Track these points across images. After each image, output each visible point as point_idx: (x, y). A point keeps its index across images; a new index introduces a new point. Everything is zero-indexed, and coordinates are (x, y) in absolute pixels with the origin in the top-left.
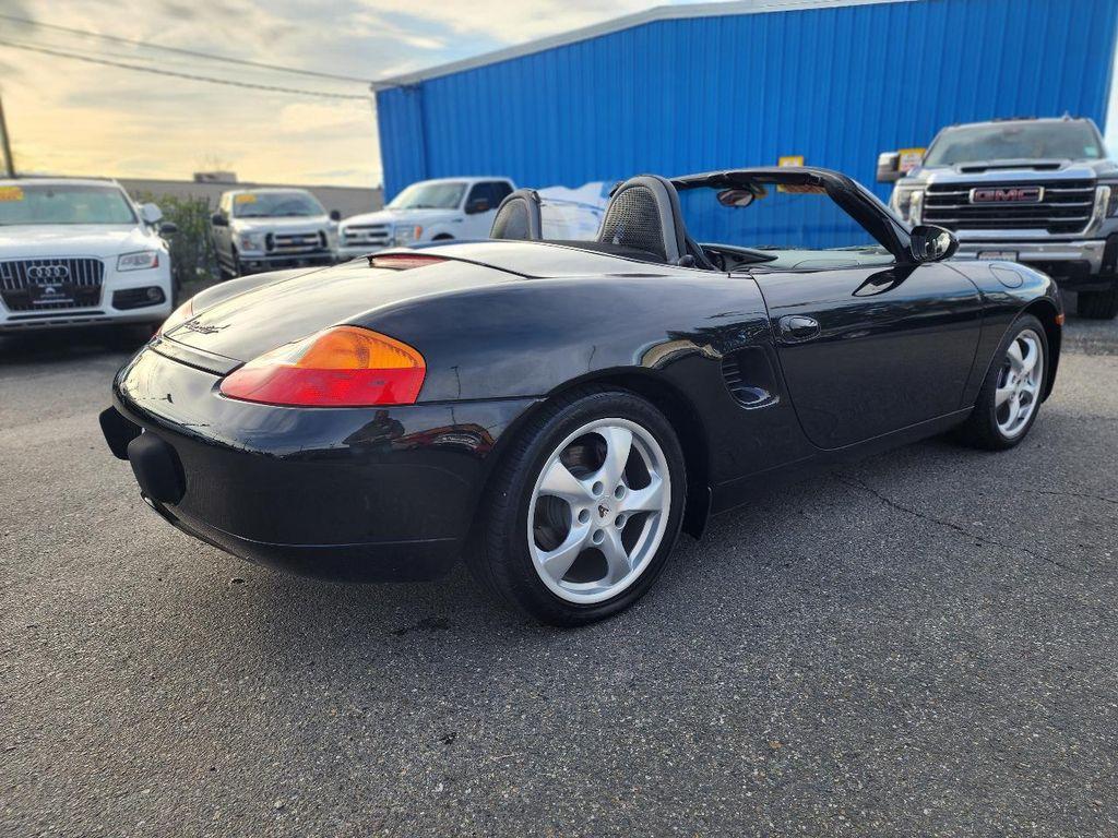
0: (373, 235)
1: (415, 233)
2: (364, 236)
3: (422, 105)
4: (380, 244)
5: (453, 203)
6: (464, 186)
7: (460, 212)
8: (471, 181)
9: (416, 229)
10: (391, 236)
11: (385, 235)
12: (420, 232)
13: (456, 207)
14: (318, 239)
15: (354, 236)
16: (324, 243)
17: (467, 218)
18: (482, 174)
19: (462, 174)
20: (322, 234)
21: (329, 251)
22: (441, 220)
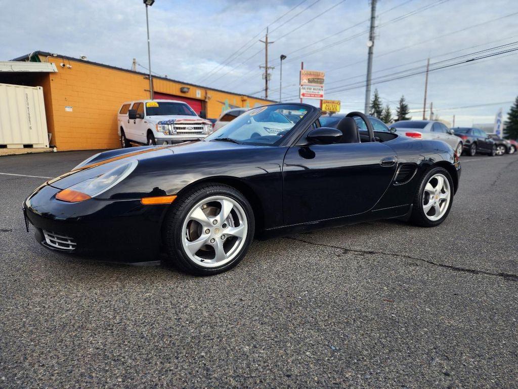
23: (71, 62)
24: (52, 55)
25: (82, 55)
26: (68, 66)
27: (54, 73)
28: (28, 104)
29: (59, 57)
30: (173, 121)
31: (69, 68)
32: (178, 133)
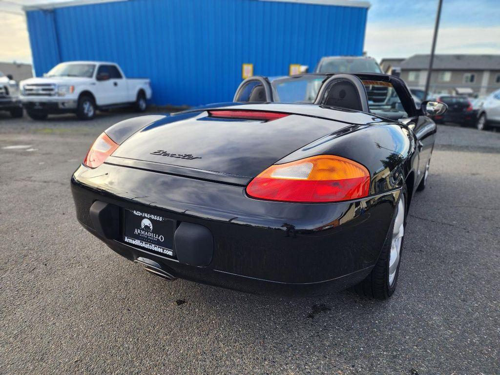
0: (44, 90)
1: (71, 90)
2: (38, 90)
3: (55, 21)
4: (50, 95)
5: (89, 74)
6: (94, 66)
7: (93, 80)
8: (98, 64)
9: (71, 87)
10: (56, 90)
11: (52, 90)
12: (73, 89)
13: (91, 76)
14: (3, 91)
15: (31, 90)
16: (7, 93)
17: (98, 83)
18: (106, 60)
19: (94, 59)
20: (6, 88)
21: (10, 98)
22: (84, 84)
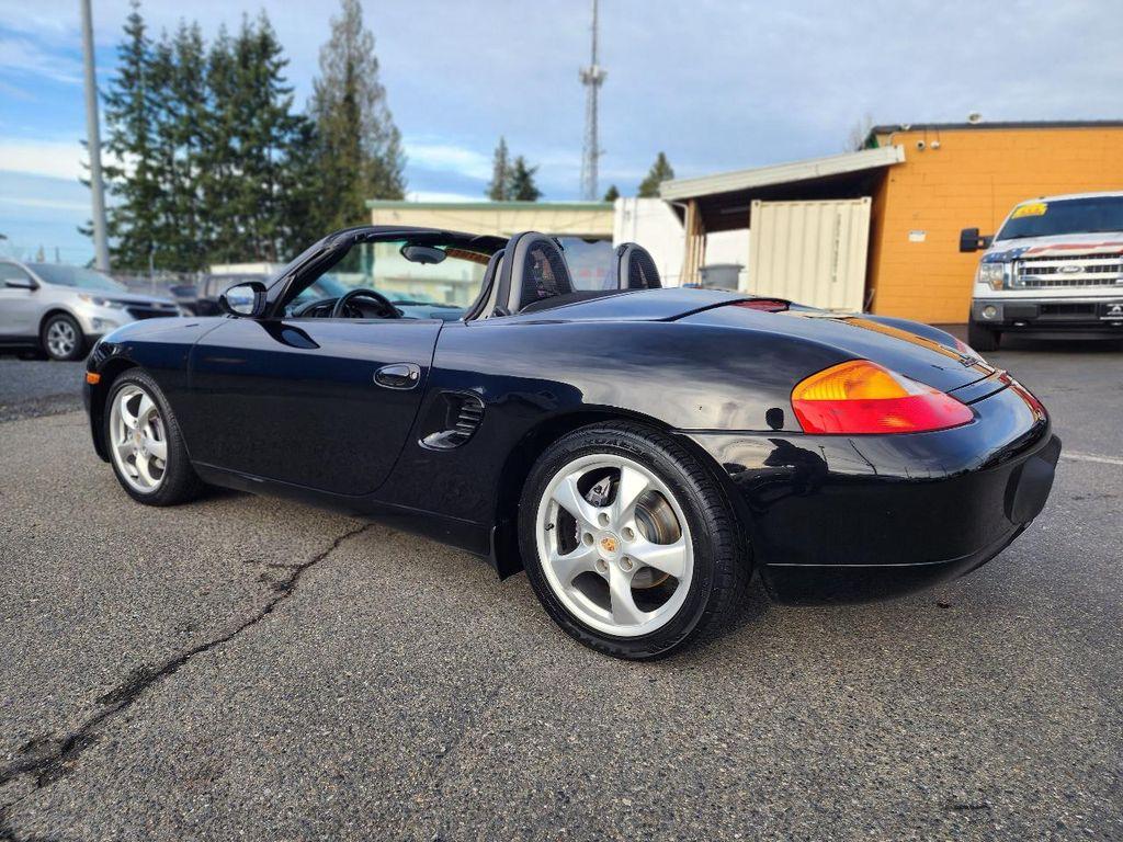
23: (943, 134)
24: (899, 129)
25: (972, 113)
26: (934, 144)
27: (897, 165)
28: (838, 235)
29: (915, 128)
30: (1019, 251)
31: (936, 148)
32: (1028, 283)
